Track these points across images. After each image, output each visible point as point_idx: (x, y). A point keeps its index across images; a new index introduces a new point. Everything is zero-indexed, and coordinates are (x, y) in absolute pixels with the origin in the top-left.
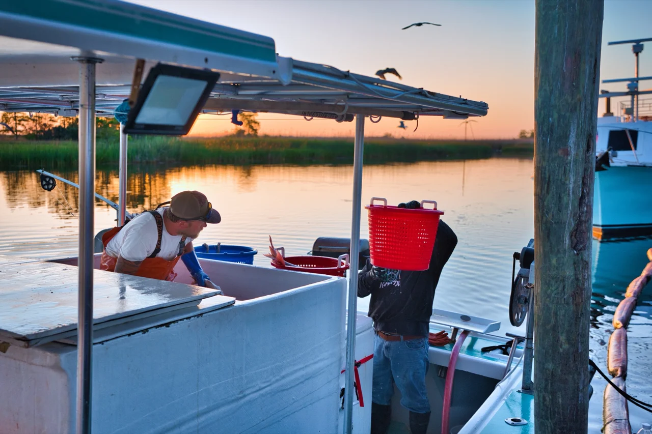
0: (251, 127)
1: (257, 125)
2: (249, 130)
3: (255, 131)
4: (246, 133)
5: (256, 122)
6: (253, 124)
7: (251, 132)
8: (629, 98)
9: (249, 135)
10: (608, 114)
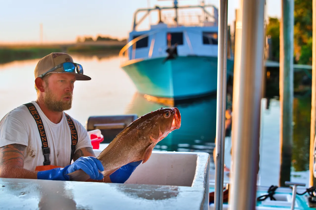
8: (173, 11)
10: (161, 22)
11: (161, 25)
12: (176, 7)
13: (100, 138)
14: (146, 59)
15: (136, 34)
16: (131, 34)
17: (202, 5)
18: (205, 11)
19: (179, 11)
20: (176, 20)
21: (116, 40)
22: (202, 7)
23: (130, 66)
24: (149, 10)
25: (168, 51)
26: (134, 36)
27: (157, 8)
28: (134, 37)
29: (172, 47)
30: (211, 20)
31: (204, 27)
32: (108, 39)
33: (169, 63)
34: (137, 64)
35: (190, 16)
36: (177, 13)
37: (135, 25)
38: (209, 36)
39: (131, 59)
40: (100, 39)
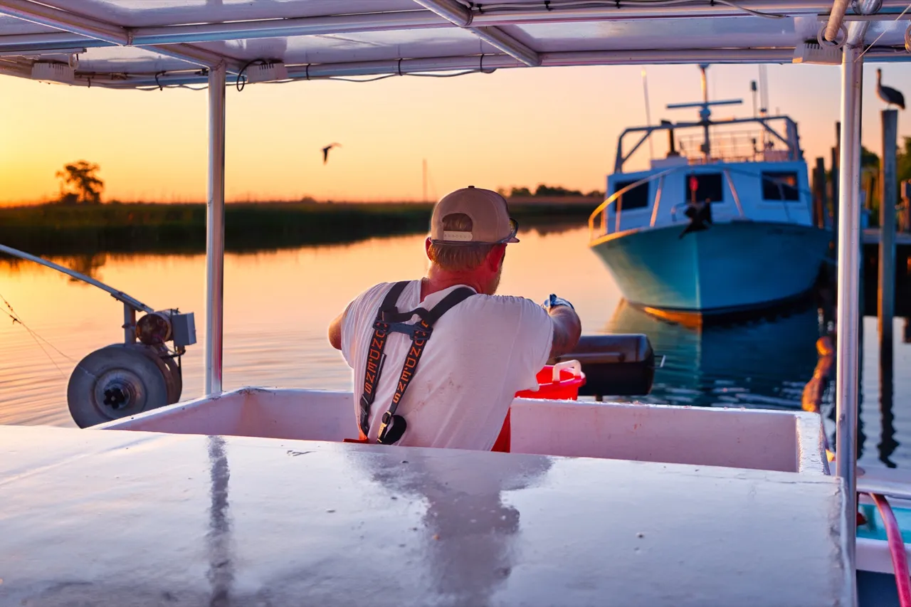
0: (89, 189)
1: (98, 185)
2: (85, 194)
3: (97, 195)
4: (81, 198)
5: (95, 181)
6: (92, 185)
7: (89, 197)
8: (701, 130)
9: (86, 201)
10: (673, 153)
11: (674, 160)
12: (706, 122)
13: (578, 377)
14: (644, 229)
15: (621, 179)
16: (610, 178)
17: (760, 115)
18: (768, 129)
19: (712, 129)
20: (705, 148)
21: (577, 194)
22: (761, 121)
23: (610, 244)
24: (650, 130)
25: (689, 213)
26: (617, 182)
27: (666, 124)
28: (618, 186)
29: (700, 206)
30: (781, 146)
31: (764, 162)
32: (560, 192)
33: (692, 236)
34: (623, 241)
35: (734, 141)
36: (707, 134)
37: (620, 160)
38: (777, 181)
39: (611, 231)
40: (543, 190)
